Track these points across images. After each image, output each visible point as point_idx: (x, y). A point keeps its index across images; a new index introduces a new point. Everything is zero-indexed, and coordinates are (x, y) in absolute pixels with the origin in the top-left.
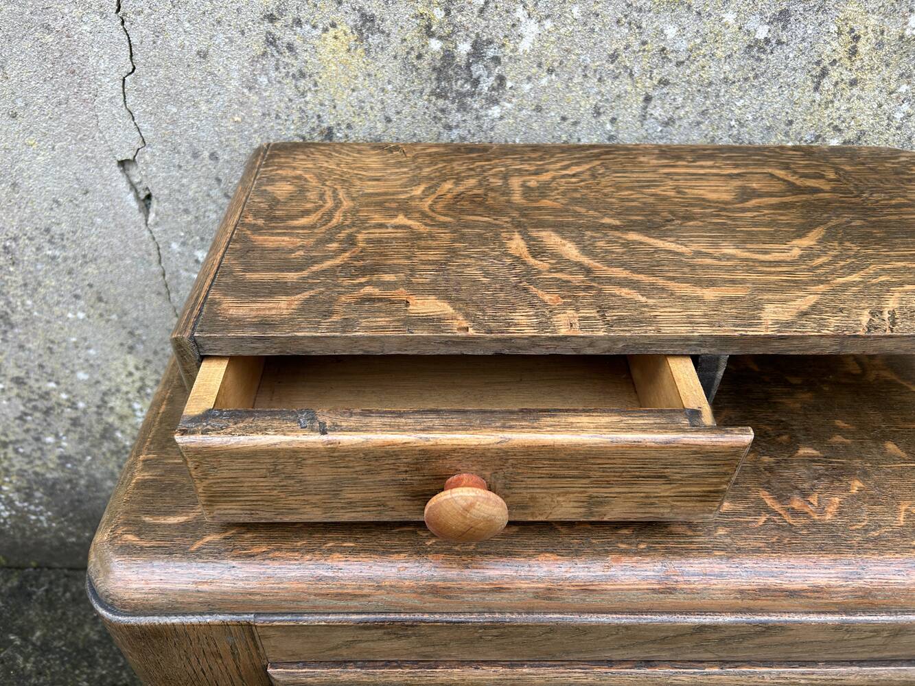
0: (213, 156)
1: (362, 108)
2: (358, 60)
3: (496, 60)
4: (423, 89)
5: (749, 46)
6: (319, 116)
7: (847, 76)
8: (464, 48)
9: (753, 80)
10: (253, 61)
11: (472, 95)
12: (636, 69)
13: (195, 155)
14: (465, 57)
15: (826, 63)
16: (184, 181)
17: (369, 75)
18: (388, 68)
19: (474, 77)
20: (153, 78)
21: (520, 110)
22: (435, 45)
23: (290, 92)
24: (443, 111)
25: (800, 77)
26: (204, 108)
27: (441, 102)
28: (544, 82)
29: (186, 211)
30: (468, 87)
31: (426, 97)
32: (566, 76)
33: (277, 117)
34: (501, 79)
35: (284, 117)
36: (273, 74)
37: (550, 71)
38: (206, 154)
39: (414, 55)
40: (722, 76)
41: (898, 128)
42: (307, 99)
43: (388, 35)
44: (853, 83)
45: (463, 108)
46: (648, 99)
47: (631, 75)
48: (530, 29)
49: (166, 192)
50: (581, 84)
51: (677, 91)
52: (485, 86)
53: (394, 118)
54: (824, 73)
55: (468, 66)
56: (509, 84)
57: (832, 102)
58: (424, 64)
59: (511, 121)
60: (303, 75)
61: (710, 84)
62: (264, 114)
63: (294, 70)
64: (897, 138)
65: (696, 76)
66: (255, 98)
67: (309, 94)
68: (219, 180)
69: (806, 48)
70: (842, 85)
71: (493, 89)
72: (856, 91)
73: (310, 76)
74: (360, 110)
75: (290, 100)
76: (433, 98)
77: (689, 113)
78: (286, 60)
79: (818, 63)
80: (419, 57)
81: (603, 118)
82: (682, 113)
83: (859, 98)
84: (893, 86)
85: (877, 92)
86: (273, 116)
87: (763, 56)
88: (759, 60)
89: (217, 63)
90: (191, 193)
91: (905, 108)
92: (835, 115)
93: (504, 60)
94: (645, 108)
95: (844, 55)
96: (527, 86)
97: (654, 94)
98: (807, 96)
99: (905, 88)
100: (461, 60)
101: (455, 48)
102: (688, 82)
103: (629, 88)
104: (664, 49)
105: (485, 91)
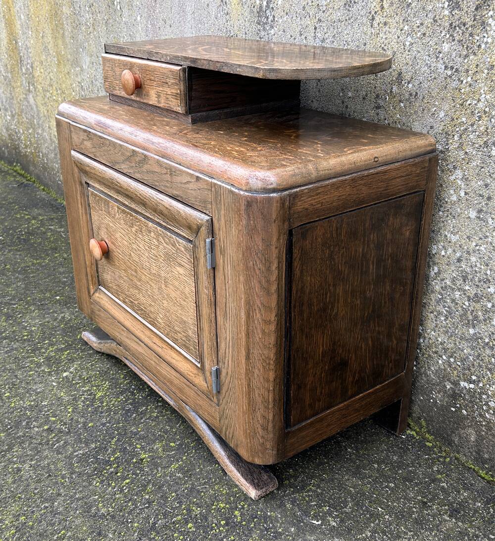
3: (272, 8)
4: (255, 21)
5: (345, 4)
6: (230, 31)
7: (383, 20)
8: (265, 3)
10: (218, 8)
11: (266, 23)
12: (311, 14)
15: (373, 13)
17: (242, 14)
18: (247, 11)
19: (267, 16)
21: (279, 31)
23: (224, 21)
24: (259, 30)
25: (365, 20)
26: (206, 26)
27: (259, 27)
28: (285, 18)
30: (266, 20)
31: (255, 24)
32: (291, 16)
33: (221, 31)
34: (274, 17)
36: (222, 13)
37: (287, 14)
40: (338, 18)
41: (409, 51)
42: (228, 23)
44: (385, 24)
45: (264, 29)
46: (315, 28)
47: (310, 16)
51: (324, 25)
52: (271, 18)
53: (247, 33)
54: (373, 19)
55: (266, 11)
56: (276, 19)
57: (379, 34)
58: (255, 10)
62: (218, 29)
63: (226, 12)
64: (410, 56)
66: (217, 22)
69: (364, 5)
70: (381, 25)
71: (272, 21)
72: (387, 28)
73: (229, 14)
74: (240, 29)
75: (224, 24)
76: (257, 25)
77: (329, 36)
78: (225, 8)
79: (370, 13)
80: (254, 7)
81: (303, 37)
83: (389, 32)
84: (401, 26)
85: (395, 29)
87: (350, 9)
88: (349, 10)
91: (409, 39)
92: (381, 41)
93: (275, 8)
94: (315, 33)
95: (379, 9)
96: (281, 21)
97: (317, 26)
98: (370, 31)
99: (406, 28)
100: (264, 8)
101: (263, 3)
102: (327, 20)
103: (309, 23)
104: (318, 5)
105: (270, 22)
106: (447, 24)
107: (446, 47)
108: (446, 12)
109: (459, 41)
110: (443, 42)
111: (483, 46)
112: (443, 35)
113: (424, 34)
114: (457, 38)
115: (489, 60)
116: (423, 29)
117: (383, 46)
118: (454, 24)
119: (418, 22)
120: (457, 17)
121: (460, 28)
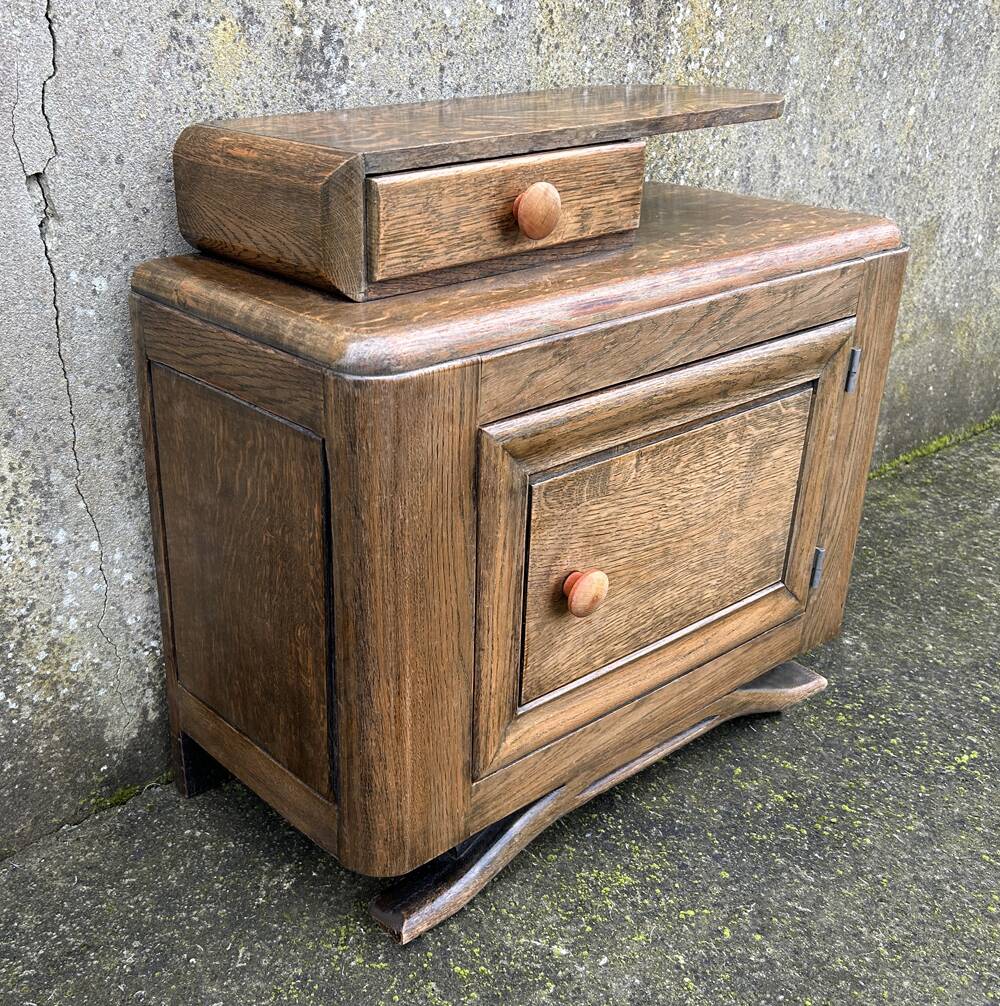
0: (119, 160)
1: (245, 95)
2: (242, 48)
3: (340, 42)
4: (290, 73)
5: (494, 21)
6: (211, 107)
7: (553, 41)
8: (318, 33)
9: (501, 47)
10: (160, 56)
11: (326, 75)
12: (431, 44)
13: (103, 160)
14: (319, 41)
15: (539, 31)
16: (91, 192)
17: (250, 63)
18: (263, 55)
19: (327, 58)
20: (73, 79)
21: (360, 86)
22: (298, 31)
23: (188, 85)
24: (306, 92)
25: (528, 43)
26: (114, 106)
27: (304, 84)
28: (374, 60)
29: (89, 229)
30: (322, 68)
31: (292, 81)
32: (388, 54)
33: (178, 111)
34: (345, 59)
35: (183, 110)
36: (175, 68)
37: (377, 50)
38: (113, 157)
39: (283, 41)
40: (483, 46)
41: (589, 80)
42: (202, 90)
43: (263, 25)
44: (557, 46)
45: (320, 88)
46: (442, 69)
47: (429, 49)
48: (361, 14)
49: (71, 207)
50: (398, 59)
51: (459, 60)
52: (336, 63)
53: (270, 102)
54: (540, 41)
55: (322, 50)
56: (351, 63)
57: (549, 63)
58: (290, 49)
59: (355, 97)
60: (199, 68)
61: (478, 53)
62: (166, 110)
63: (191, 63)
65: (468, 47)
66: (160, 93)
67: (203, 85)
68: (122, 187)
69: (526, 21)
70: (551, 49)
71: (339, 69)
72: (559, 53)
73: (205, 67)
74: (244, 99)
75: (188, 92)
76: (298, 80)
77: (468, 79)
78: (186, 53)
79: (535, 32)
80: (286, 43)
81: (416, 88)
82: (464, 79)
83: (563, 58)
84: (578, 47)
85: (571, 53)
86: (174, 110)
87: (503, 29)
88: (502, 32)
89: (129, 58)
90: (95, 206)
91: (589, 64)
92: (553, 73)
93: (346, 42)
94: (441, 77)
95: (547, 25)
96: (363, 64)
97: (445, 64)
98: (534, 59)
99: (585, 48)
100: (316, 43)
101: (312, 33)
102: (464, 52)
103: (429, 60)
104: (446, 26)
105: (335, 71)
106: (630, 38)
107: (631, 67)
108: (629, 23)
109: (644, 57)
110: (628, 61)
111: (668, 59)
112: (626, 52)
113: (606, 55)
114: (641, 55)
115: (674, 75)
116: (604, 48)
117: (555, 79)
118: (637, 37)
119: (597, 38)
120: (640, 27)
121: (644, 40)
